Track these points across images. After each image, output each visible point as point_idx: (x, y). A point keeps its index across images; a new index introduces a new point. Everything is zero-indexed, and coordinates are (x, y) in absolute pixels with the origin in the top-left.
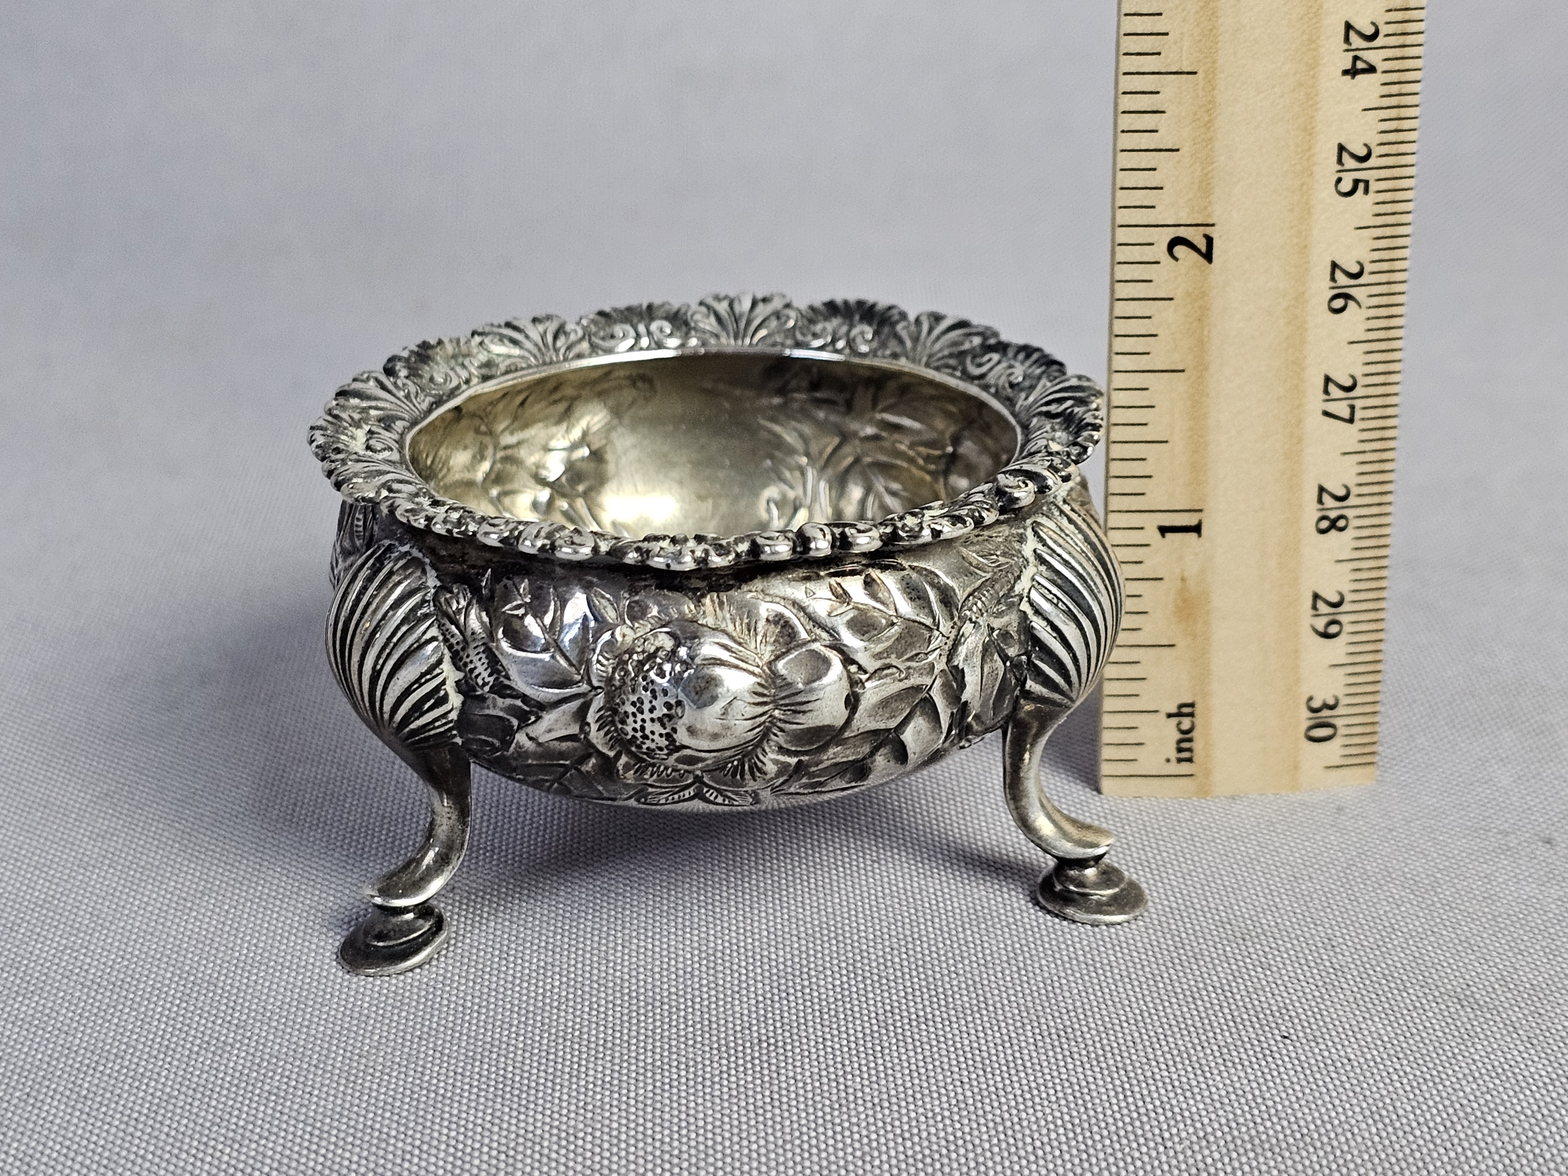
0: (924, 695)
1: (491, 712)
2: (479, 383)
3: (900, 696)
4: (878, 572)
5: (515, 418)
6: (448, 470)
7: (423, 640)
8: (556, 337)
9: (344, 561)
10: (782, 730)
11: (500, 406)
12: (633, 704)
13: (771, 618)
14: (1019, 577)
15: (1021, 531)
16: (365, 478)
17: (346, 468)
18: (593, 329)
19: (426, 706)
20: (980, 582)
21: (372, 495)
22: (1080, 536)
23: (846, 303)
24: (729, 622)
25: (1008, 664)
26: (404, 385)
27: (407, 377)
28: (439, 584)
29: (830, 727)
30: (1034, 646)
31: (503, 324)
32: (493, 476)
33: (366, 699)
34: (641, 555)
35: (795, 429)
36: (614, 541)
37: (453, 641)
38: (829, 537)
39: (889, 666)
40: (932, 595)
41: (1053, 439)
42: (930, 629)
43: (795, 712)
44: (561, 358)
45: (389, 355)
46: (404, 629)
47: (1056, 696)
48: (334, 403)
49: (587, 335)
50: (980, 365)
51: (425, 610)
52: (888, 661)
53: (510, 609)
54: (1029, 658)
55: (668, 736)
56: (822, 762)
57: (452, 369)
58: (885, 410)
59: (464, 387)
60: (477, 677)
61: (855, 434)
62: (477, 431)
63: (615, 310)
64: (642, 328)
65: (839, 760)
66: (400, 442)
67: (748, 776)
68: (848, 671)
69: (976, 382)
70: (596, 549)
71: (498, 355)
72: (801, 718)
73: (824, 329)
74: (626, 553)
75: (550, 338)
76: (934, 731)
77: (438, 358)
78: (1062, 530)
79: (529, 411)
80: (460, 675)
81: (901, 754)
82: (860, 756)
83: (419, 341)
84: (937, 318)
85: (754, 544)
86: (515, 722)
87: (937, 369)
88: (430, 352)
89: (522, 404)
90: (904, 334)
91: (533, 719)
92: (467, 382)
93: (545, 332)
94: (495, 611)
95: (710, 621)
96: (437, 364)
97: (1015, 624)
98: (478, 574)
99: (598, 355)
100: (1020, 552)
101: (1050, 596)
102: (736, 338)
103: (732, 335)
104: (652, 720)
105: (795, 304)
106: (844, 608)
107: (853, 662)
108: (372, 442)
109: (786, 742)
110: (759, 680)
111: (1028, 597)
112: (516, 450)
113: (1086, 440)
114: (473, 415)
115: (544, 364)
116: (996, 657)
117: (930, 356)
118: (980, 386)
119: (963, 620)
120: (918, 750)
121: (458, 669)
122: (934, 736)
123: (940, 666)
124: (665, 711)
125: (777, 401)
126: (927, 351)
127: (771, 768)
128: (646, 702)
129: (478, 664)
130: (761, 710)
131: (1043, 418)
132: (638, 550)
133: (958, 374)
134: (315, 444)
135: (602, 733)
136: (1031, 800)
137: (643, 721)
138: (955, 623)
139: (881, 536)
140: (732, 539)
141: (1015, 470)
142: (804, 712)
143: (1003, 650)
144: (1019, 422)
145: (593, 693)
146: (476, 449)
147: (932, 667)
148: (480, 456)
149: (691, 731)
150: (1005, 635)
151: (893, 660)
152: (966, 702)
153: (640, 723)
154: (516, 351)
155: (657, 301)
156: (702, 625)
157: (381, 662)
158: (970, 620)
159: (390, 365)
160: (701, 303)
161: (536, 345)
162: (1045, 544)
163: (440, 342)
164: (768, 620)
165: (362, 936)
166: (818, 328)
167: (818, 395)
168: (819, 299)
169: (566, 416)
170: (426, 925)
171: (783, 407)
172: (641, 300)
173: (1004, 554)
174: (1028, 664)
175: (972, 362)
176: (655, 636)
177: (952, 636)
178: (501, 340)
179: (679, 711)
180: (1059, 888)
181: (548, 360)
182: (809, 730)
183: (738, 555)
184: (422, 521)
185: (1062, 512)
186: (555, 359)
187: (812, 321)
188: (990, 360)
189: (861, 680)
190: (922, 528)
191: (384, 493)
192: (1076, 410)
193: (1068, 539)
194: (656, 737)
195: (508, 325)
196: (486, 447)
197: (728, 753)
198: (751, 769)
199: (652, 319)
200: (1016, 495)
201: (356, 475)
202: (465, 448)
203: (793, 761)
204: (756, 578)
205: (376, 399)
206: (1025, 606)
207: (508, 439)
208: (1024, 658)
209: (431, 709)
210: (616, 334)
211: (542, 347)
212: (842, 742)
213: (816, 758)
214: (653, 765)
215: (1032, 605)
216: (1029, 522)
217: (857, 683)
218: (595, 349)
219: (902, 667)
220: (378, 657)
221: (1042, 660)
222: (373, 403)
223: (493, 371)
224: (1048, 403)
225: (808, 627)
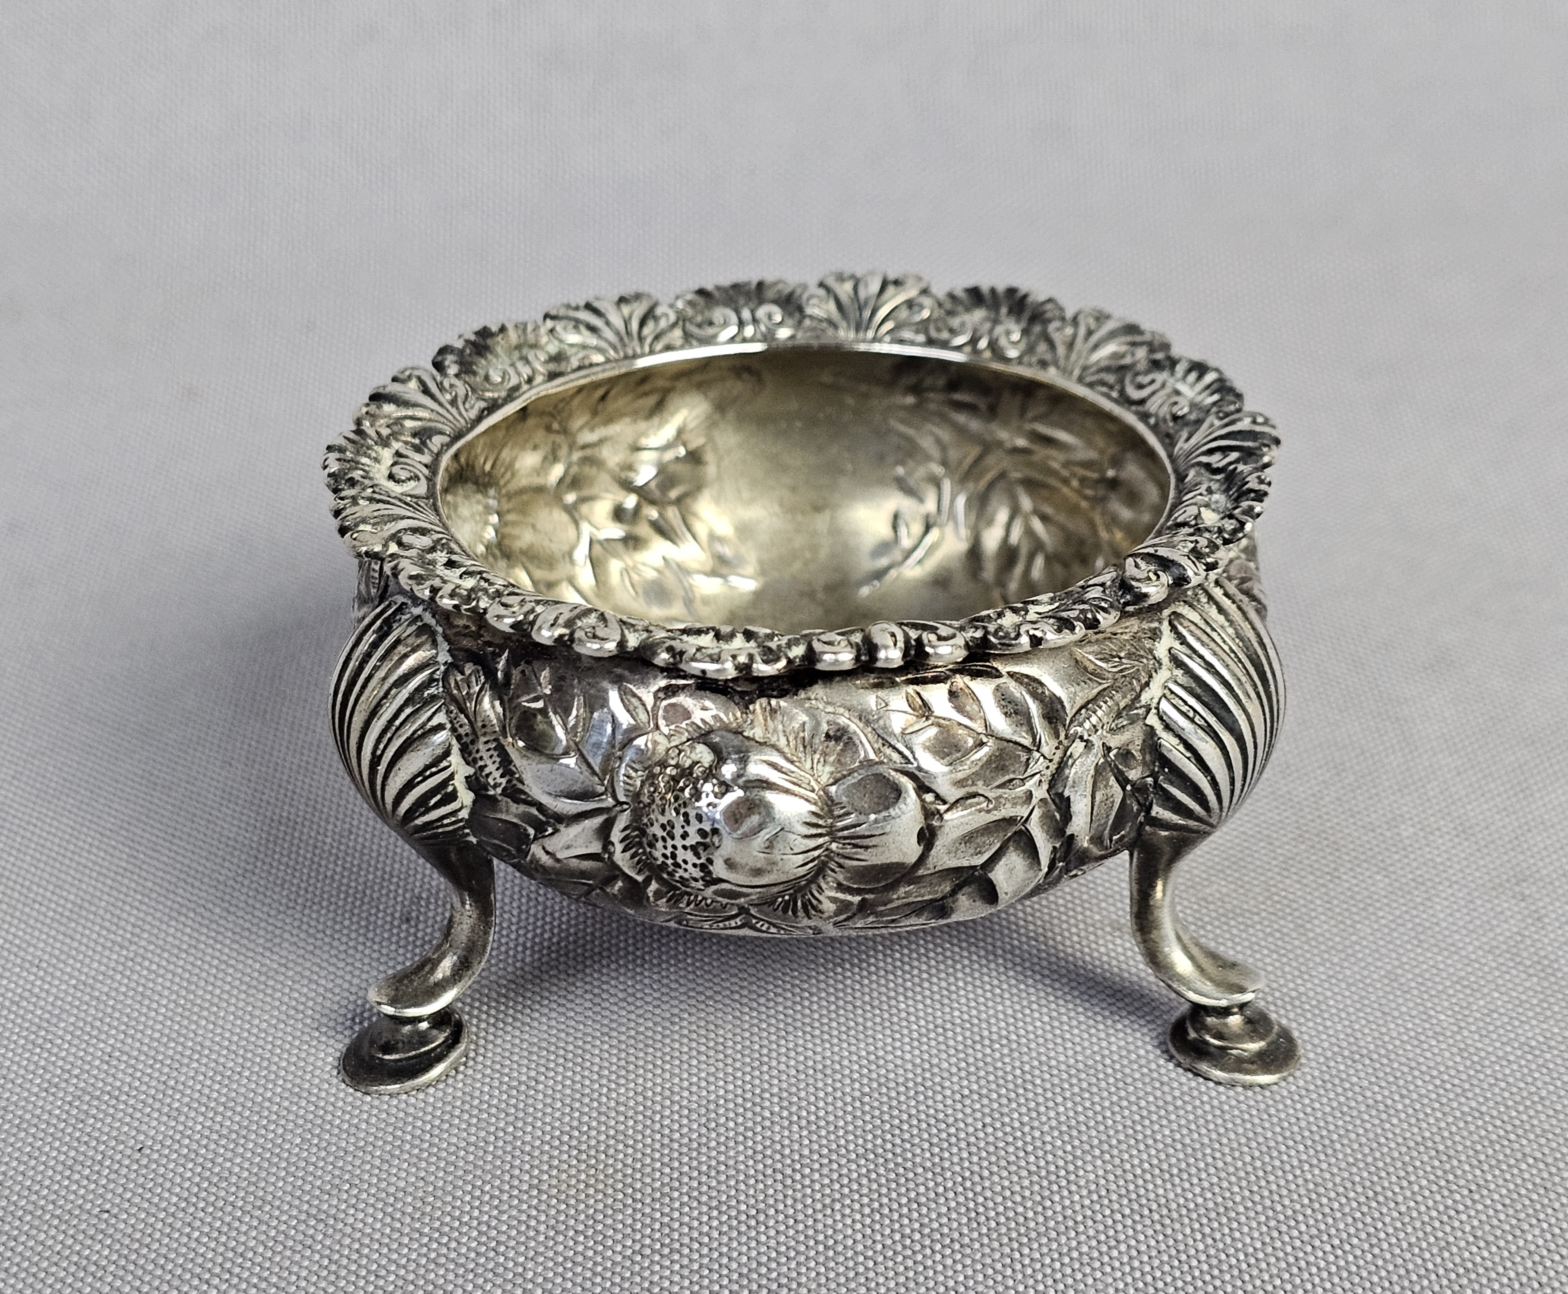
0: (1020, 827)
1: (503, 817)
2: (544, 382)
3: (988, 829)
4: (967, 679)
5: (595, 413)
6: (513, 475)
7: (428, 727)
8: (642, 323)
9: (359, 608)
10: (840, 866)
11: (576, 401)
12: (663, 827)
13: (831, 733)
14: (1147, 684)
15: (1155, 625)
16: (374, 524)
17: (355, 509)
18: (690, 312)
19: (433, 802)
20: (1095, 691)
21: (378, 548)
22: (1231, 631)
23: (993, 291)
24: (781, 734)
25: (1129, 788)
26: (452, 386)
27: (457, 376)
28: (450, 660)
29: (900, 865)
30: (1162, 767)
31: (582, 303)
32: (568, 480)
33: (367, 784)
34: (674, 656)
35: (932, 434)
36: (645, 635)
37: (461, 731)
38: (901, 644)
39: (974, 795)
40: (1034, 708)
41: (1207, 506)
42: (1028, 750)
43: (855, 846)
44: (647, 349)
45: (442, 345)
46: (408, 711)
47: (1192, 823)
48: (364, 410)
49: (682, 319)
50: (1141, 387)
51: (432, 691)
52: (973, 789)
53: (528, 701)
54: (1156, 781)
55: (703, 867)
56: (891, 901)
57: (513, 365)
58: (1035, 419)
59: (525, 387)
60: (488, 776)
61: (1000, 444)
62: (548, 429)
63: (718, 288)
64: (746, 314)
65: (911, 899)
66: (432, 468)
67: (801, 913)
68: (923, 801)
69: (1134, 408)
70: (622, 644)
71: (571, 345)
72: (862, 854)
73: (963, 324)
74: (655, 654)
75: (635, 325)
76: (1031, 868)
77: (499, 349)
78: (1207, 623)
79: (612, 405)
80: (470, 771)
81: (990, 894)
82: (939, 895)
83: (477, 327)
84: (1101, 317)
85: (810, 649)
86: (531, 831)
87: (1091, 385)
88: (489, 342)
89: (603, 398)
90: (1057, 337)
91: (550, 830)
92: (530, 380)
93: (630, 318)
94: (511, 700)
95: (757, 733)
96: (497, 356)
97: (1139, 742)
98: (493, 653)
99: (691, 346)
100: (1151, 651)
101: (1185, 708)
102: (858, 329)
103: (853, 325)
104: (685, 847)
105: (934, 290)
106: (923, 723)
107: (929, 790)
108: (396, 470)
109: (846, 878)
110: (813, 808)
111: (1157, 708)
112: (597, 449)
113: (1244, 513)
114: (542, 414)
115: (626, 357)
116: (1112, 781)
117: (1085, 368)
118: (1137, 413)
119: (1071, 738)
120: (1010, 890)
121: (468, 763)
122: (1031, 874)
123: (1040, 793)
124: (699, 839)
125: (910, 400)
126: (1081, 362)
127: (829, 907)
128: (678, 826)
129: (489, 762)
130: (813, 843)
131: (1203, 471)
132: (670, 649)
133: (1115, 394)
134: (327, 471)
135: (628, 854)
136: (1163, 932)
137: (674, 847)
138: (1060, 743)
139: (967, 643)
140: (784, 641)
141: (1148, 554)
142: (866, 848)
143: (1121, 773)
144: (1176, 471)
145: (618, 808)
146: (548, 448)
147: (1030, 795)
148: (553, 457)
149: (730, 864)
150: (1125, 755)
151: (980, 788)
152: (1072, 835)
153: (670, 849)
154: (593, 341)
155: (769, 277)
156: (748, 738)
157: (381, 746)
158: (1081, 738)
159: (440, 358)
160: (822, 285)
161: (618, 333)
162: (1184, 642)
163: (503, 329)
164: (828, 736)
165: (366, 1044)
166: (955, 322)
167: (958, 396)
168: (960, 284)
169: (659, 408)
170: (441, 1037)
171: (917, 408)
172: (750, 275)
173: (1129, 656)
174: (1154, 788)
175: (1132, 382)
176: (693, 748)
177: (1056, 759)
178: (576, 327)
179: (716, 839)
180: (1193, 1035)
181: (630, 352)
182: (874, 867)
183: (790, 661)
184: (427, 592)
185: (1211, 598)
186: (639, 351)
187: (951, 313)
188: (1153, 381)
189: (938, 811)
190: (1018, 635)
191: (393, 548)
192: (1241, 467)
193: (1214, 635)
194: (689, 867)
195: (589, 307)
196: (560, 446)
197: (775, 890)
198: (804, 906)
199: (761, 302)
200: (1144, 590)
201: (364, 521)
202: (535, 447)
203: (857, 899)
204: (816, 682)
205: (415, 405)
206: (1152, 720)
207: (588, 437)
208: (1150, 780)
209: (437, 806)
210: (716, 321)
211: (626, 335)
212: (917, 880)
213: (885, 896)
214: (690, 894)
215: (1161, 718)
216: (1166, 612)
217: (933, 814)
218: (688, 339)
219: (991, 795)
220: (378, 741)
221: (1172, 783)
222: (410, 412)
223: (563, 367)
224: (1211, 452)
225: (876, 746)
